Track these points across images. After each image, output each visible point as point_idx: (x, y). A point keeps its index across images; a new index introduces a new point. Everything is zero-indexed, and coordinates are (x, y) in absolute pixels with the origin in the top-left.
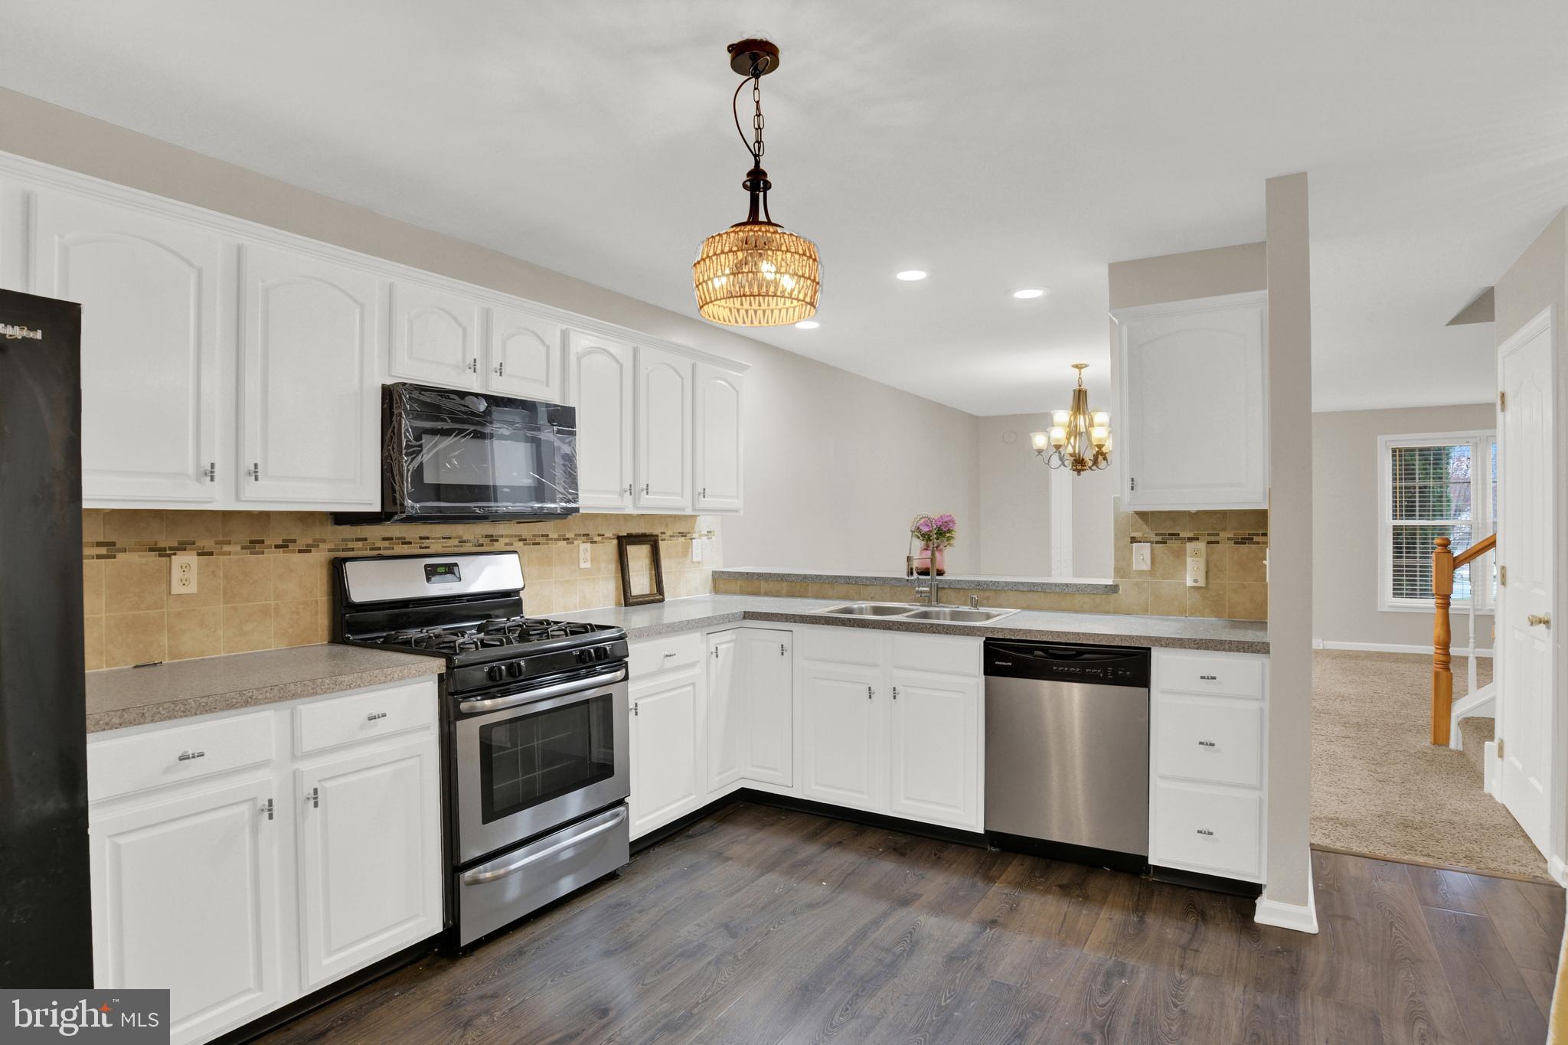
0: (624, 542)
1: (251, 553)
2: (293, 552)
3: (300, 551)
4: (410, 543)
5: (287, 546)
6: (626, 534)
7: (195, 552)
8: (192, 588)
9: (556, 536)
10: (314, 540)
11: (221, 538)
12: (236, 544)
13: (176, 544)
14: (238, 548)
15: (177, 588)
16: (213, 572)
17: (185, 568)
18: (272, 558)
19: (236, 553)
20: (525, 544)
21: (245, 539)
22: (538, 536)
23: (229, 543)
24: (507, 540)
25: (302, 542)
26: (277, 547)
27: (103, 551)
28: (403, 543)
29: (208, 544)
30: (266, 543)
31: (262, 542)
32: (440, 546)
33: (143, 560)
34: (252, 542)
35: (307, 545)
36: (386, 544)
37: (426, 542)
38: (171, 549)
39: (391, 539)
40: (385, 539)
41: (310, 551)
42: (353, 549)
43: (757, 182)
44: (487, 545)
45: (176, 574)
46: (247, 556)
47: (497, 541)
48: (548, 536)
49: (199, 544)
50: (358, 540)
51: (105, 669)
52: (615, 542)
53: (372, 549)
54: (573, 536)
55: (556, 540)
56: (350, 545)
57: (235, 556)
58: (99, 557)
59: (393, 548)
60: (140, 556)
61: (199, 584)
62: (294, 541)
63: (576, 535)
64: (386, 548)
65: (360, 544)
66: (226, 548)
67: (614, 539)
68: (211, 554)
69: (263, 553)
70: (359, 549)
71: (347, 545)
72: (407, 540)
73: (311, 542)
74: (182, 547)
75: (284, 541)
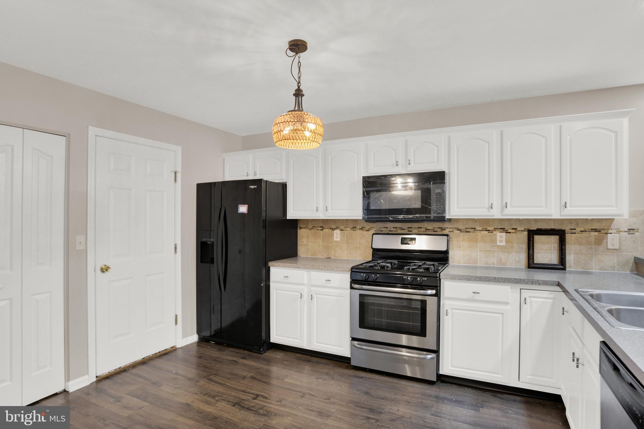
0: (532, 234)
1: (353, 231)
2: (364, 231)
3: (366, 231)
4: (404, 229)
5: (362, 229)
6: (536, 229)
7: (339, 230)
8: (339, 239)
9: (481, 229)
10: (371, 227)
11: (345, 226)
12: (349, 228)
13: (335, 227)
14: (350, 229)
15: (335, 239)
16: (344, 235)
17: (337, 234)
18: (359, 232)
19: (349, 230)
20: (460, 232)
21: (352, 227)
22: (469, 228)
23: (347, 227)
24: (450, 230)
25: (367, 228)
26: (360, 229)
27: (321, 228)
28: (401, 229)
29: (342, 227)
30: (357, 228)
31: (356, 227)
32: (417, 231)
33: (329, 231)
34: (353, 227)
35: (368, 229)
36: (395, 229)
37: (410, 229)
38: (334, 228)
39: (397, 228)
40: (394, 228)
41: (369, 231)
42: (383, 231)
43: (298, 94)
44: (440, 231)
45: (335, 235)
46: (352, 231)
47: (445, 230)
48: (475, 228)
49: (340, 227)
50: (385, 228)
51: (321, 257)
52: (526, 233)
53: (389, 231)
54: (493, 229)
55: (480, 230)
56: (382, 230)
57: (349, 231)
58: (321, 230)
59: (397, 231)
60: (328, 230)
61: (340, 238)
62: (364, 227)
63: (494, 229)
64: (394, 231)
65: (385, 229)
66: (347, 229)
67: (525, 231)
68: (343, 230)
69: (356, 231)
70: (385, 231)
71: (381, 229)
72: (403, 228)
73: (369, 228)
74: (336, 228)
75: (362, 227)
